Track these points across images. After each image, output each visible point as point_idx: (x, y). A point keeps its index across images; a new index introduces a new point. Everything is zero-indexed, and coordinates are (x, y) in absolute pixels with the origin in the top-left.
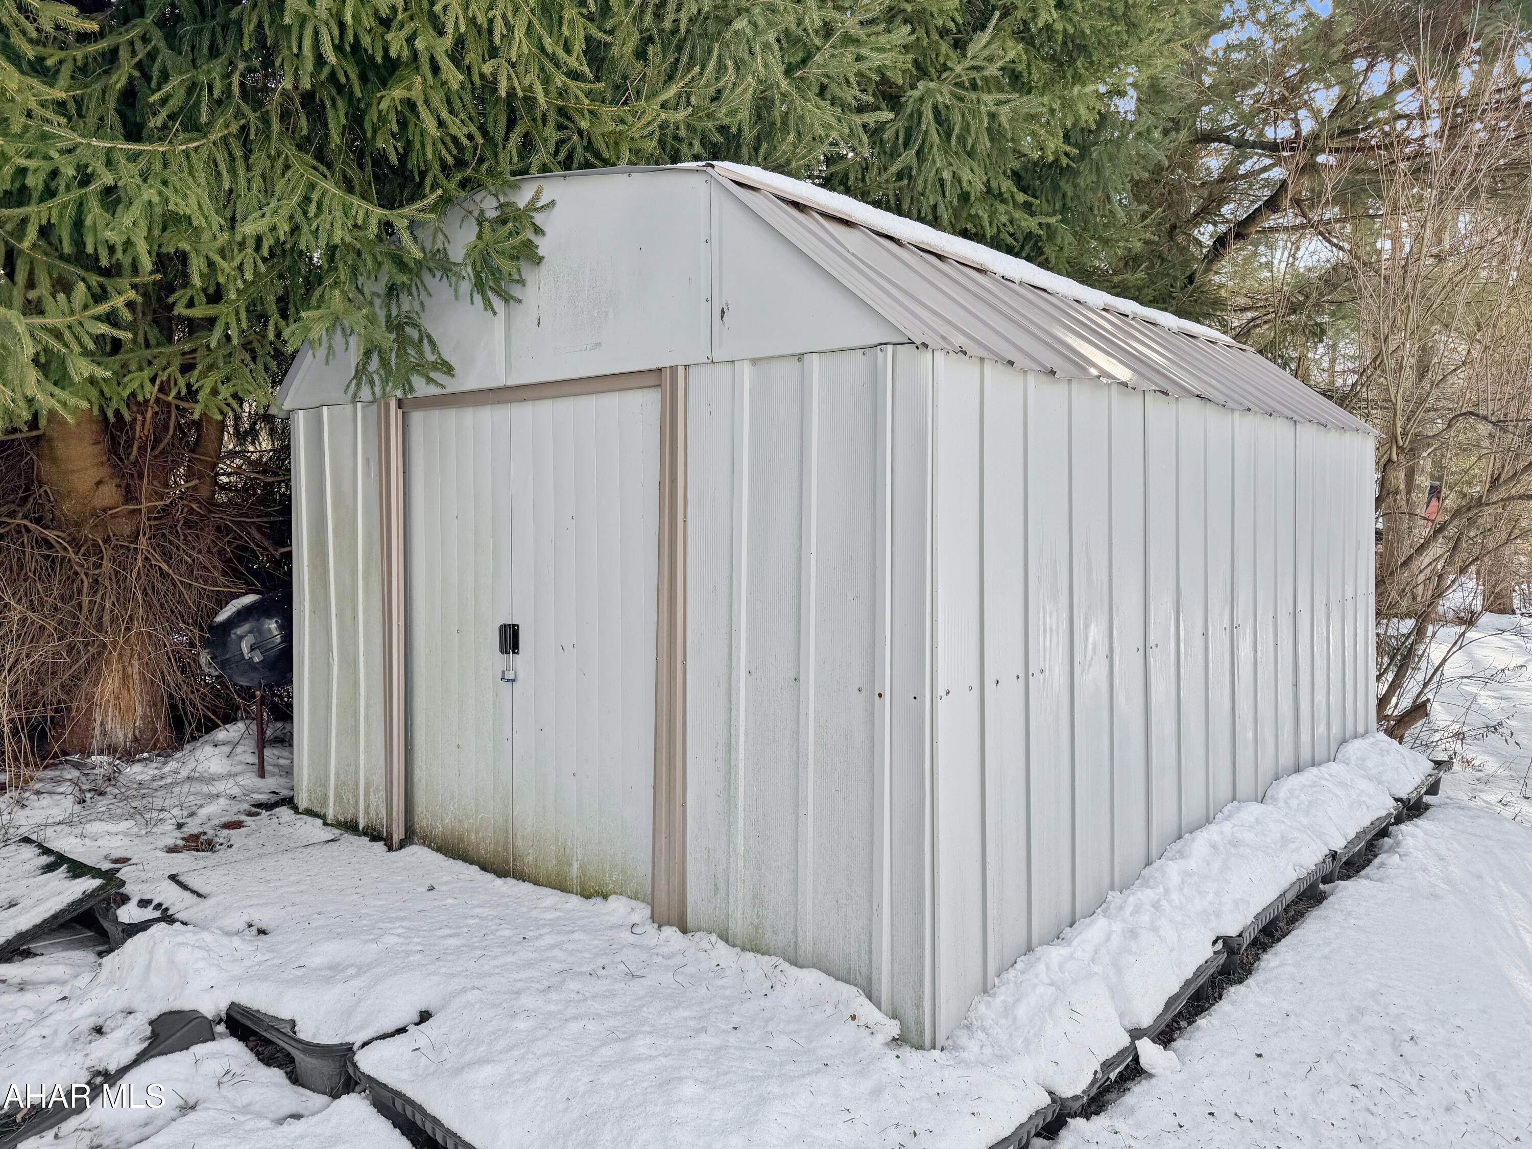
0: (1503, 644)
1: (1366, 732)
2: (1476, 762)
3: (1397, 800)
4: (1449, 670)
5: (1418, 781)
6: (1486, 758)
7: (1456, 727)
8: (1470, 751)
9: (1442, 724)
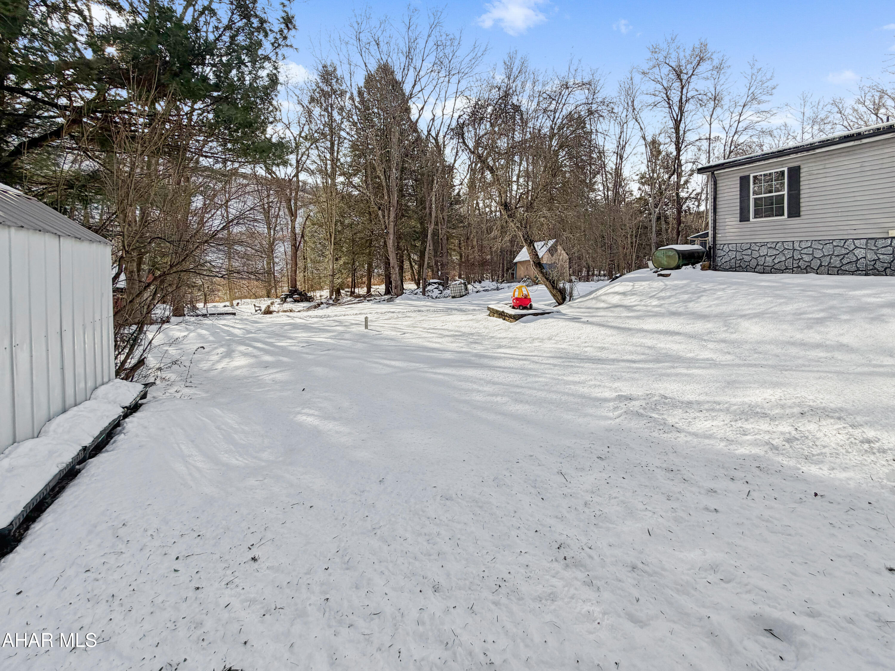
0: (180, 328)
1: (109, 380)
2: (167, 378)
3: (123, 408)
4: (155, 342)
5: (135, 396)
6: (171, 374)
7: (157, 366)
8: (164, 374)
9: (152, 366)
